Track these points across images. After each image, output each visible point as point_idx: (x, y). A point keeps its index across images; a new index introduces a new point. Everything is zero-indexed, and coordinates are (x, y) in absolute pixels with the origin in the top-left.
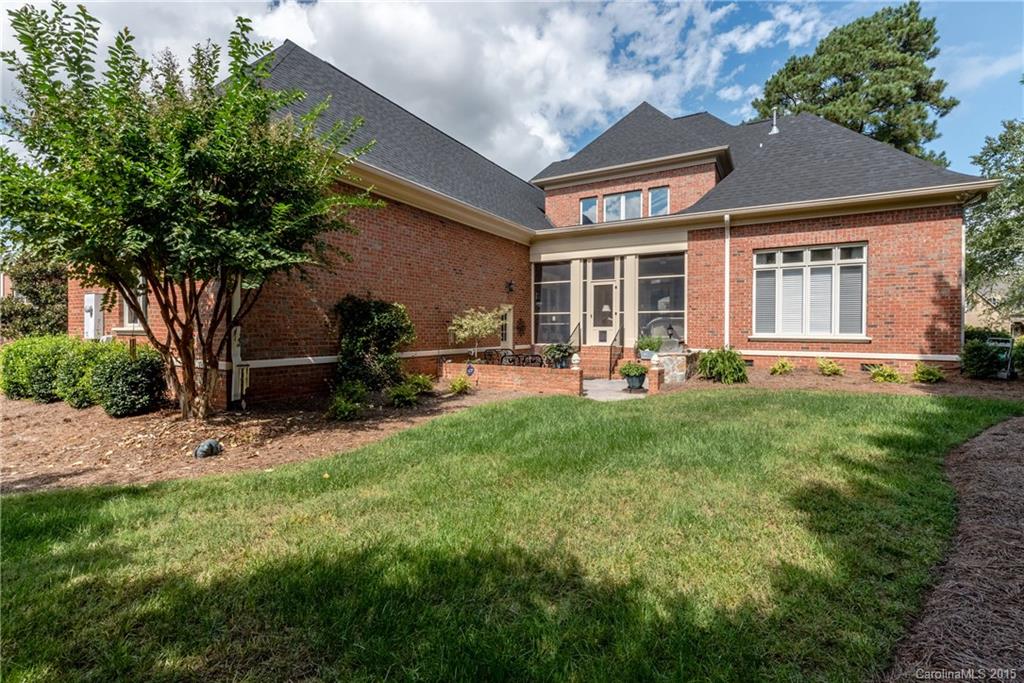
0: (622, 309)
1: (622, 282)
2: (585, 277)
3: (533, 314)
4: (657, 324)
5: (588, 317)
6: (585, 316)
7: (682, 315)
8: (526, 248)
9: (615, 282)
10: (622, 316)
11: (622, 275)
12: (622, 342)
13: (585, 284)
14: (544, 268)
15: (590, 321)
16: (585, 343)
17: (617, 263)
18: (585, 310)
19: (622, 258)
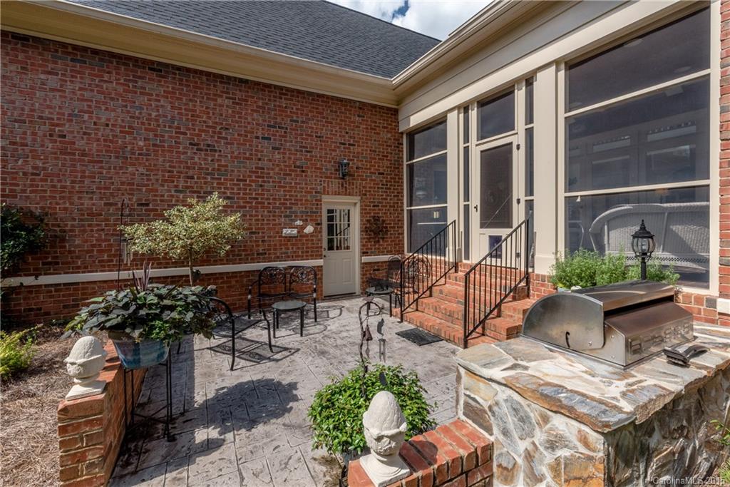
0: (530, 190)
1: (530, 133)
2: (467, 139)
3: (406, 208)
4: (614, 221)
5: (472, 210)
6: (467, 208)
7: (704, 192)
8: (392, 113)
9: (517, 138)
10: (530, 205)
11: (530, 118)
12: (529, 262)
13: (466, 150)
14: (416, 136)
15: (475, 217)
16: (467, 257)
17: (520, 95)
18: (467, 198)
19: (529, 80)
